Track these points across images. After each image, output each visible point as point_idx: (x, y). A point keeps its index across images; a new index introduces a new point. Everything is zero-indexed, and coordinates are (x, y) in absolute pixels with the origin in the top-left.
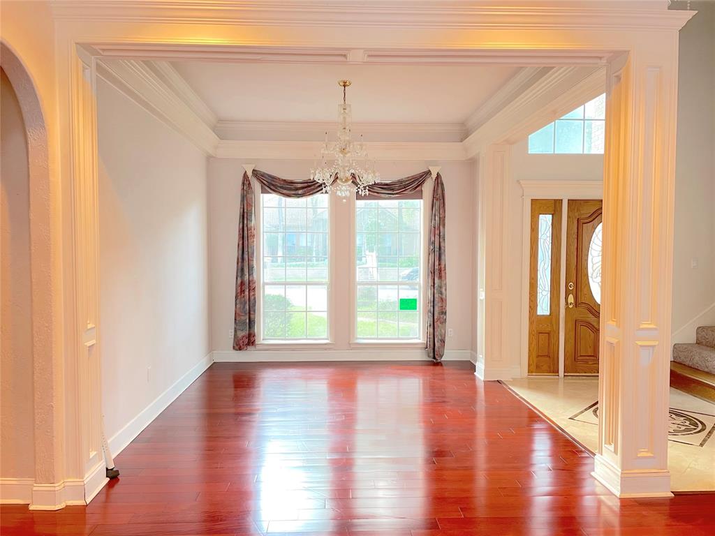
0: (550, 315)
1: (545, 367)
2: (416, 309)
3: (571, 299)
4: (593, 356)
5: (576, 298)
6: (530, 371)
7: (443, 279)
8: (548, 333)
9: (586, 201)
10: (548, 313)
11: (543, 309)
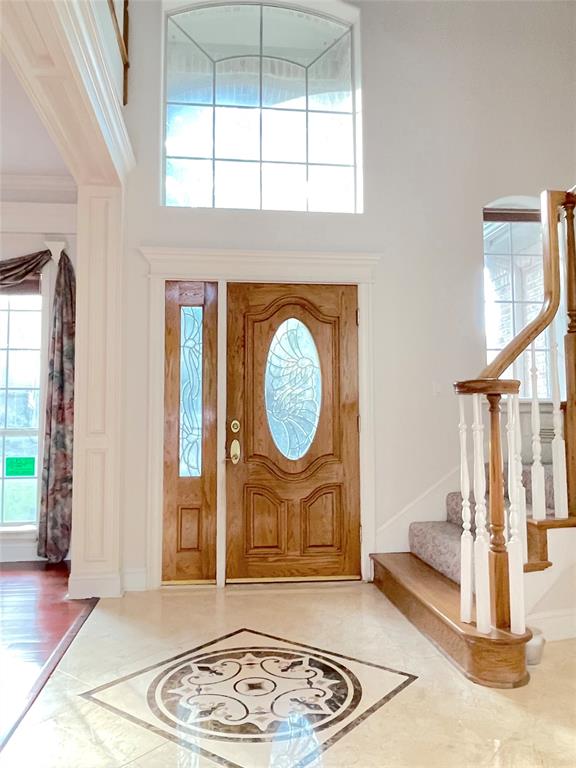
0: (201, 477)
1: (193, 570)
2: (33, 474)
3: (236, 448)
4: (276, 547)
5: (245, 447)
6: (165, 577)
7: (68, 422)
8: (198, 509)
9: (257, 286)
10: (197, 473)
11: (191, 465)
